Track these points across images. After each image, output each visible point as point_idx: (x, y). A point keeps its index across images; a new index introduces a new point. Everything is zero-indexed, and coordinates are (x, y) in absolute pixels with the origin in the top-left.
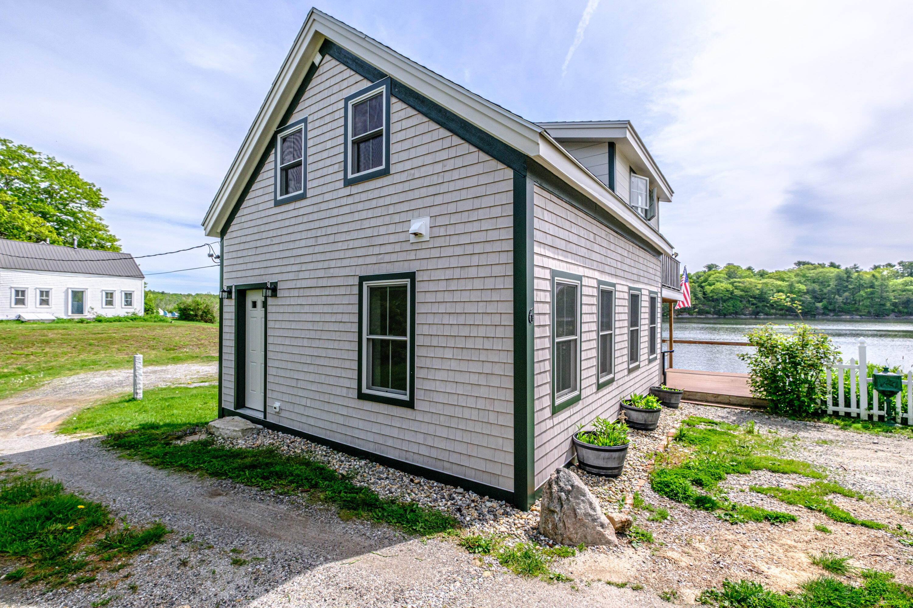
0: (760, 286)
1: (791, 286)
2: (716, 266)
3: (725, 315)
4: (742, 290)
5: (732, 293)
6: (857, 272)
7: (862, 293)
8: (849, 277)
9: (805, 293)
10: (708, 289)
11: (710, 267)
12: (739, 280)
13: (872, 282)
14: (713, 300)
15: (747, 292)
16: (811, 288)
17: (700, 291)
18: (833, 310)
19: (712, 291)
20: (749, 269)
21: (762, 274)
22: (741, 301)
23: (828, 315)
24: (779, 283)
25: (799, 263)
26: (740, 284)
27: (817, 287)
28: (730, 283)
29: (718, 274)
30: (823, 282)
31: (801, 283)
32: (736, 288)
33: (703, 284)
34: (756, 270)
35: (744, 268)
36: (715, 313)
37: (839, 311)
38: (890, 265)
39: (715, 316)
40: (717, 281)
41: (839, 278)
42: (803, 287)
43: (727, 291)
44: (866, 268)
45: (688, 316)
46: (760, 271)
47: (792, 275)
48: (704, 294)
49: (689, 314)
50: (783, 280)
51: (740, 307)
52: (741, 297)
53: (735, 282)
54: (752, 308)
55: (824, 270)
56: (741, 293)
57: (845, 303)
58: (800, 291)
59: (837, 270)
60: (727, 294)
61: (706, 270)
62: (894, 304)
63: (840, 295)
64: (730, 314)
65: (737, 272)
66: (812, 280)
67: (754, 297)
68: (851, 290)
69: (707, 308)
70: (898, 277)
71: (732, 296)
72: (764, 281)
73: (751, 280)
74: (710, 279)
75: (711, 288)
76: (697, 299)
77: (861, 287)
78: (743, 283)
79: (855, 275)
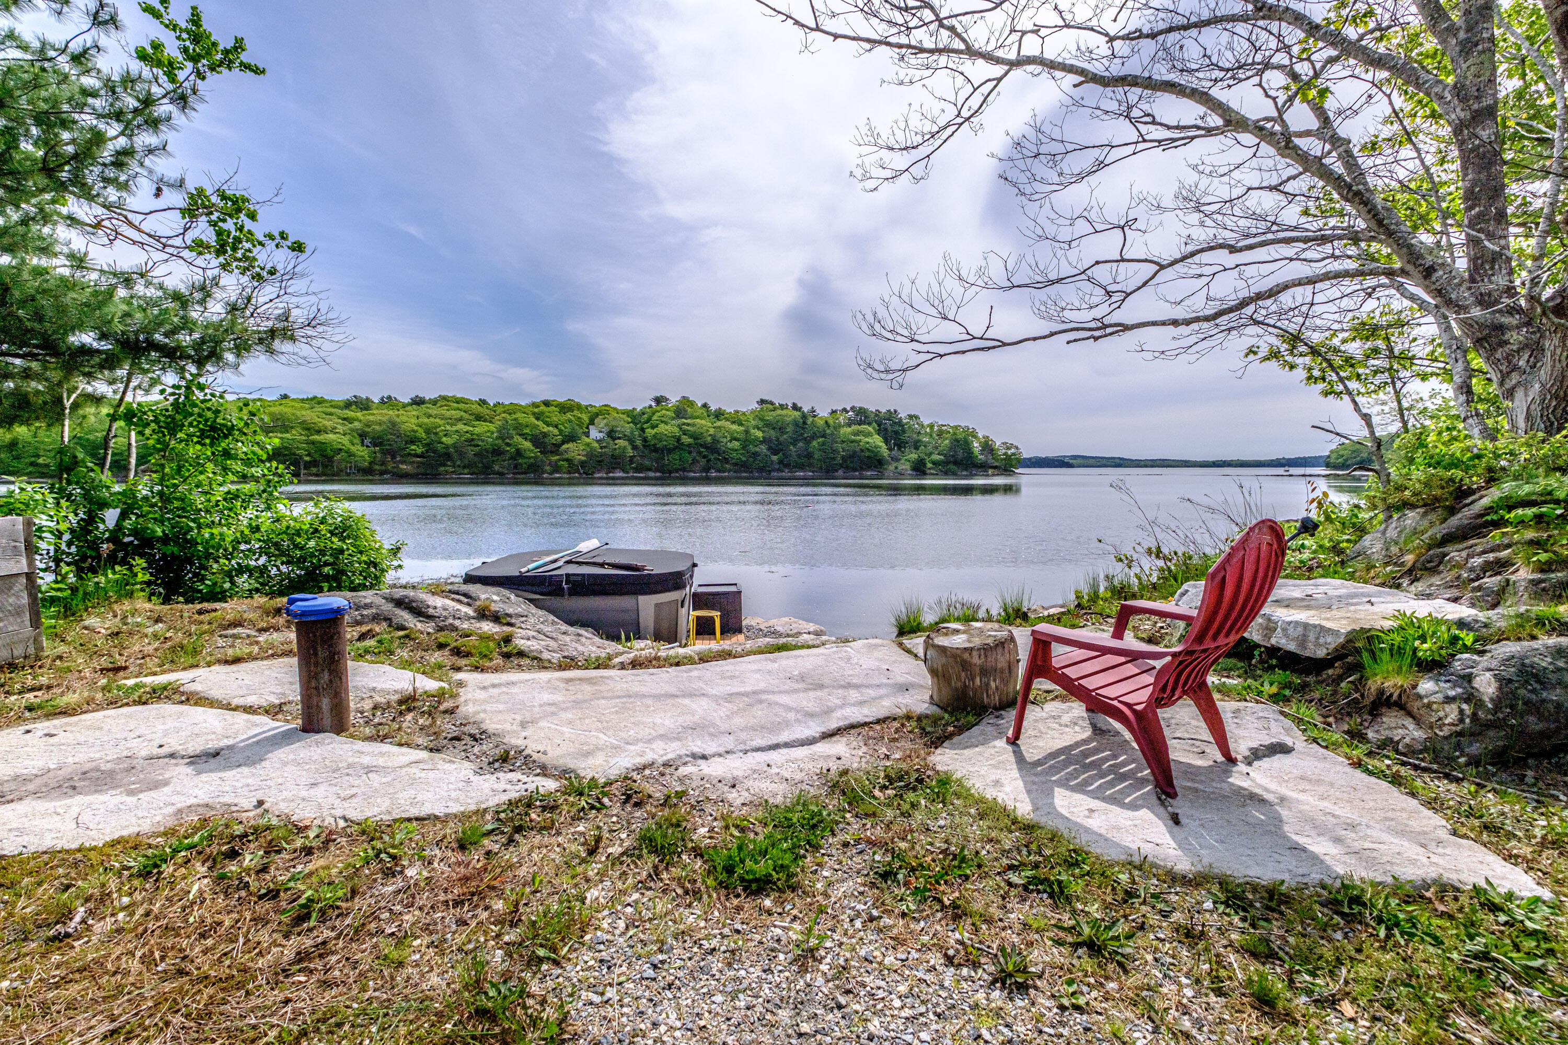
0: (712, 431)
1: (747, 432)
2: (667, 399)
3: (670, 472)
4: (691, 436)
5: (679, 440)
6: (815, 416)
8: (804, 423)
9: (761, 442)
10: (650, 433)
11: (659, 400)
12: (688, 421)
13: (824, 431)
14: (654, 451)
15: (697, 439)
16: (767, 435)
17: (640, 437)
18: (787, 466)
19: (654, 436)
20: (705, 406)
21: (719, 415)
22: (690, 453)
24: (736, 427)
25: (762, 402)
26: (688, 428)
27: (773, 434)
28: (677, 426)
29: (665, 412)
30: (782, 430)
31: (759, 429)
32: (685, 433)
33: (645, 426)
34: (713, 408)
35: (699, 404)
36: (656, 470)
37: (794, 467)
38: (845, 410)
39: (658, 474)
40: (662, 422)
42: (759, 434)
43: (673, 436)
44: (823, 413)
45: (621, 474)
46: (715, 411)
47: (751, 417)
48: (645, 440)
49: (624, 471)
50: (740, 424)
51: (687, 461)
52: (689, 445)
53: (684, 424)
54: (703, 462)
55: (784, 412)
56: (690, 440)
57: (799, 456)
58: (757, 439)
59: (797, 414)
60: (673, 442)
61: (653, 404)
62: (843, 457)
63: (795, 445)
64: (677, 471)
65: (689, 410)
66: (768, 424)
67: (704, 446)
68: (805, 439)
69: (647, 463)
70: (850, 425)
71: (679, 445)
72: (718, 424)
73: (703, 422)
74: (655, 418)
75: (653, 432)
76: (635, 448)
77: (814, 436)
78: (694, 425)
79: (809, 420)
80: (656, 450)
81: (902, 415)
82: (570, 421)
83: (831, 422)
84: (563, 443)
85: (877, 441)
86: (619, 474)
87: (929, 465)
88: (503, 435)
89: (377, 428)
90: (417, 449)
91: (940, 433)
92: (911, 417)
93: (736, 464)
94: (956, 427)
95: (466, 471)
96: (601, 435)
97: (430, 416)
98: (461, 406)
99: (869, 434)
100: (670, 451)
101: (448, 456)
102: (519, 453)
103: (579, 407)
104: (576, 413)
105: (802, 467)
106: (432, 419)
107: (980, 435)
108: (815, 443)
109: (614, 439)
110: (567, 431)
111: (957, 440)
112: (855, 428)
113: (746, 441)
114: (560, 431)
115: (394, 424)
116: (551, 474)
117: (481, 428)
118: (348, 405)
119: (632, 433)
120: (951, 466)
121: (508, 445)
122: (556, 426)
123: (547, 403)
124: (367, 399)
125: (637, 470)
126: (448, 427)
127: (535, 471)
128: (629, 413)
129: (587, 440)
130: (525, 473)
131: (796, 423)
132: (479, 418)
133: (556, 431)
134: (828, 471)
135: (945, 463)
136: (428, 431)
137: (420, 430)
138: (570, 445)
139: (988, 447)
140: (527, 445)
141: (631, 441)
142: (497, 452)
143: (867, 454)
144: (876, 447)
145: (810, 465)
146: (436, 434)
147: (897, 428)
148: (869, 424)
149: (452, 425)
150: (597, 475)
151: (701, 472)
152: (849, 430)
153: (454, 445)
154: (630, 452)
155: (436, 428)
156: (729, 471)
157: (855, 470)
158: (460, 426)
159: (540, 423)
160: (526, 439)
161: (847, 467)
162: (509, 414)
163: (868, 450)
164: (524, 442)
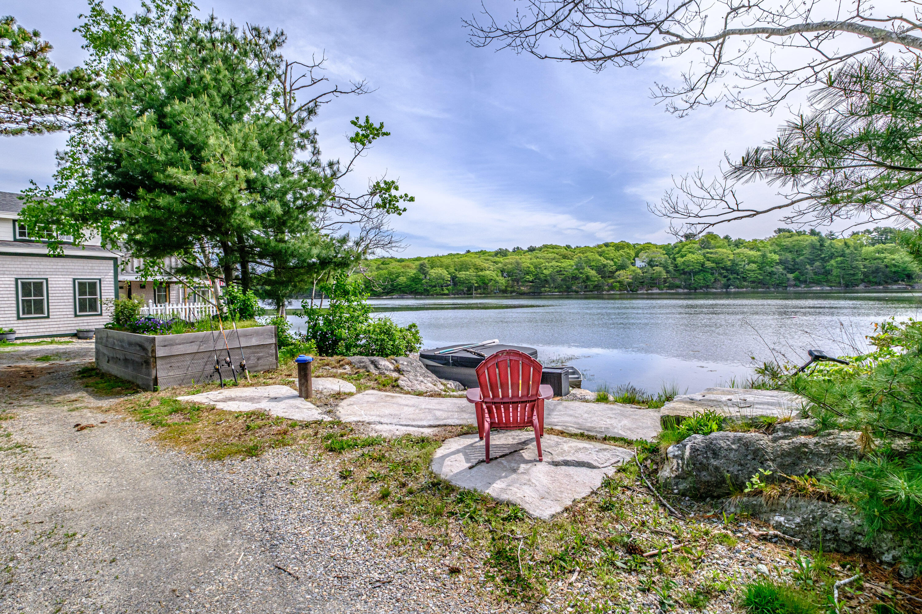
0: (731, 257)
1: (764, 256)
2: (695, 235)
3: (696, 289)
4: (713, 262)
5: (703, 265)
6: (834, 239)
8: (821, 245)
9: (777, 264)
10: (680, 261)
11: (688, 237)
12: (711, 250)
13: (843, 251)
15: (719, 263)
16: (783, 258)
17: (672, 263)
18: (805, 282)
19: (683, 263)
20: (727, 238)
21: (738, 244)
22: (712, 274)
23: (799, 287)
24: (752, 253)
25: (780, 230)
26: (712, 255)
27: (789, 256)
28: (702, 254)
29: (693, 245)
30: (799, 252)
31: (775, 253)
32: (708, 259)
33: (677, 256)
34: (734, 239)
35: (722, 236)
36: (685, 287)
37: (810, 282)
38: (868, 231)
39: (686, 291)
40: (690, 252)
42: (776, 257)
43: (698, 263)
44: (843, 235)
46: (735, 241)
47: (768, 244)
48: (676, 266)
49: (659, 289)
50: (758, 249)
51: (710, 280)
52: (712, 268)
53: (708, 253)
54: (724, 281)
55: (801, 237)
56: (713, 265)
57: (816, 274)
58: (773, 261)
59: (816, 238)
60: (698, 267)
61: (683, 239)
62: (864, 273)
63: (811, 264)
64: (701, 288)
65: (712, 242)
66: (786, 249)
67: (725, 268)
68: (823, 259)
69: (677, 282)
70: (873, 245)
71: (703, 269)
72: (738, 251)
73: (724, 250)
74: (684, 249)
75: (683, 260)
76: (668, 272)
77: (832, 256)
78: (716, 253)
79: (827, 243)
80: (684, 273)
82: (622, 256)
83: (851, 243)
84: (617, 270)
85: (904, 257)
86: (656, 291)
88: (579, 267)
89: (510, 266)
90: (530, 278)
93: (753, 282)
95: (556, 290)
96: (643, 264)
97: (537, 258)
98: (555, 250)
99: (895, 252)
100: (696, 273)
101: (546, 281)
102: (588, 278)
103: (628, 245)
104: (626, 250)
105: (818, 283)
106: (538, 260)
108: (833, 262)
109: (652, 266)
110: (620, 263)
112: (880, 246)
113: (763, 263)
114: (615, 263)
115: (518, 263)
116: (608, 291)
117: (566, 263)
118: (497, 254)
119: (666, 261)
121: (581, 273)
122: (612, 260)
123: (607, 245)
124: (506, 250)
125: (669, 288)
126: (547, 264)
127: (597, 290)
128: (664, 247)
129: (633, 268)
130: (592, 291)
131: (813, 246)
132: (565, 257)
133: (612, 263)
134: (847, 286)
136: (536, 267)
137: (532, 267)
138: (621, 272)
140: (593, 273)
141: (665, 267)
142: (575, 278)
143: (893, 269)
144: (904, 263)
145: (828, 281)
146: (540, 268)
149: (549, 263)
150: (639, 292)
151: (722, 288)
152: (872, 248)
153: (550, 275)
154: (664, 275)
155: (540, 265)
156: (747, 287)
157: (879, 284)
158: (554, 263)
159: (602, 258)
160: (592, 269)
161: (870, 282)
162: (583, 253)
163: (895, 266)
164: (591, 271)
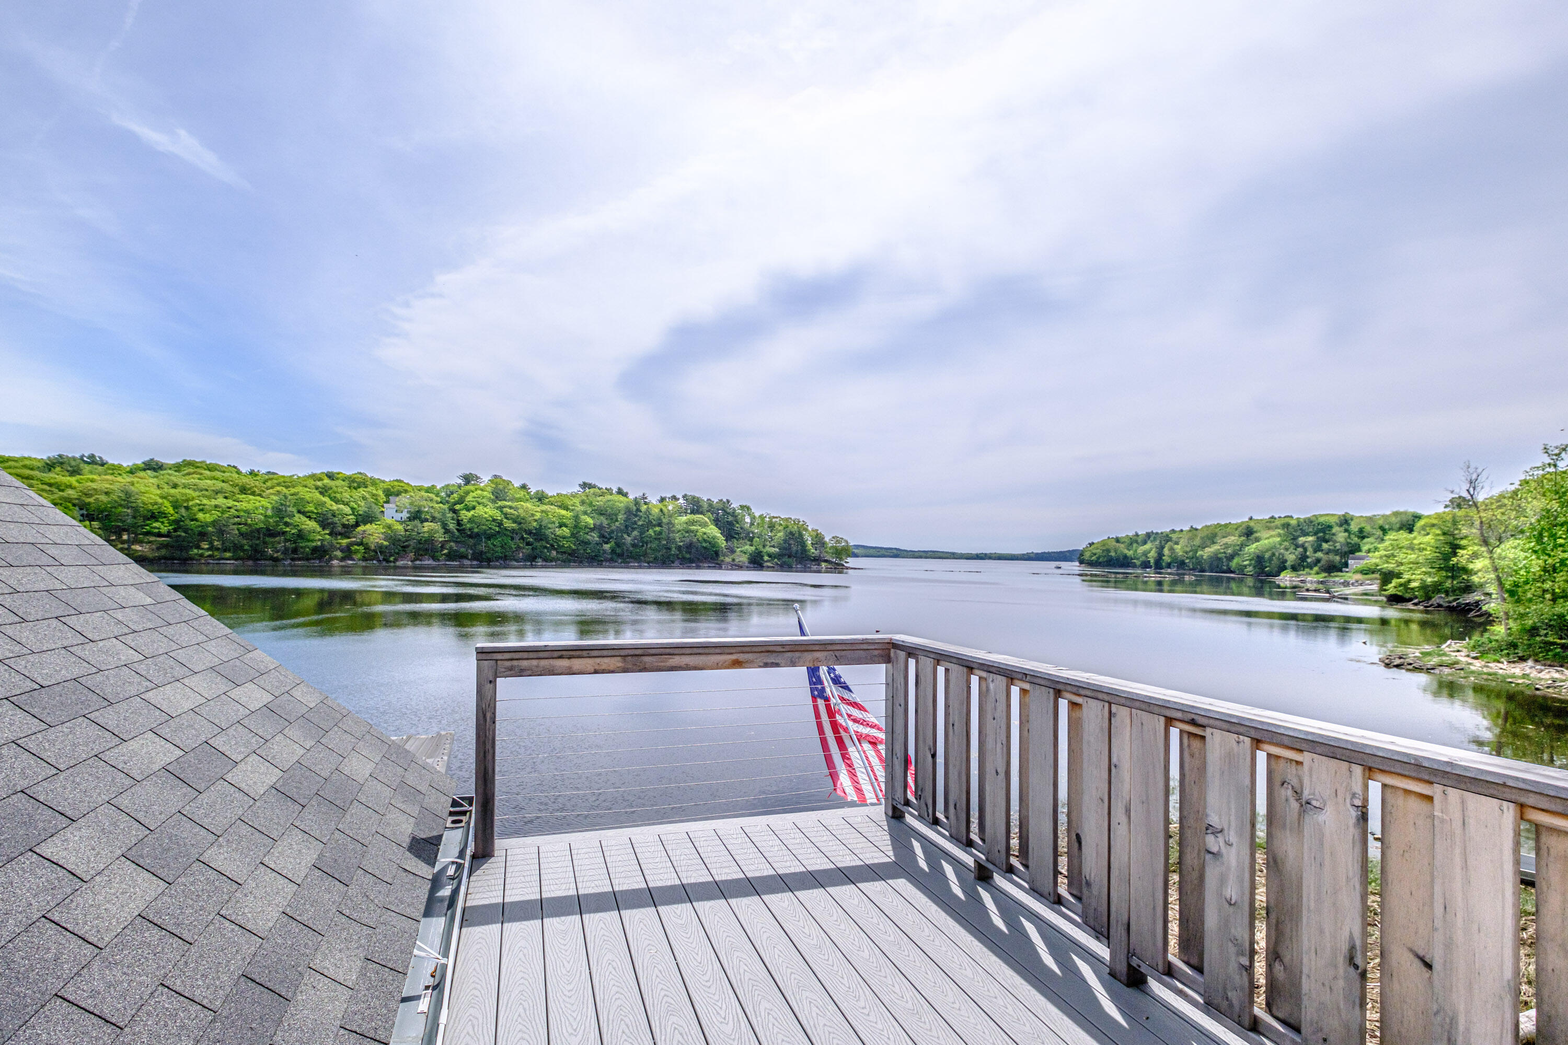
0: (538, 516)
1: (576, 518)
2: (478, 478)
3: (489, 561)
4: (515, 522)
5: (500, 524)
7: (651, 532)
8: (638, 510)
9: (592, 530)
10: (465, 515)
11: (468, 479)
12: (510, 504)
13: (660, 519)
14: (470, 536)
15: (520, 523)
16: (598, 522)
17: (453, 519)
18: (620, 555)
19: (471, 520)
20: (524, 487)
21: (541, 498)
22: (513, 539)
23: (616, 562)
24: (563, 512)
25: (585, 485)
26: (512, 511)
27: (604, 521)
28: (497, 508)
29: (479, 492)
30: (612, 517)
31: (587, 514)
32: (506, 516)
33: (457, 507)
34: (533, 490)
35: (517, 484)
36: (474, 558)
37: (628, 557)
38: (674, 498)
39: (475, 563)
40: (479, 504)
41: (628, 511)
42: (590, 521)
43: (494, 520)
44: (654, 500)
45: (431, 562)
46: (537, 493)
47: (577, 501)
48: (459, 523)
49: (434, 558)
50: (567, 509)
51: (511, 548)
52: (513, 531)
53: (505, 507)
54: (528, 550)
55: (612, 497)
56: (513, 525)
57: (633, 546)
58: (587, 526)
59: (625, 500)
60: (493, 528)
61: (462, 482)
62: (679, 548)
63: (628, 533)
64: (498, 559)
65: (507, 491)
66: (601, 512)
67: (530, 533)
68: (639, 527)
69: (462, 549)
70: (683, 514)
71: (500, 530)
72: (543, 507)
73: (526, 505)
74: (468, 498)
75: (470, 514)
76: (447, 531)
77: (649, 525)
78: (516, 509)
79: (644, 508)
80: (472, 535)
81: (735, 505)
82: (364, 498)
83: (663, 510)
84: (357, 524)
85: (713, 531)
86: (428, 562)
87: (766, 558)
88: (280, 512)
89: (103, 498)
90: (163, 527)
91: (772, 527)
92: (742, 507)
93: (564, 553)
94: (787, 520)
95: (228, 555)
96: (402, 516)
97: (175, 486)
98: (217, 474)
99: (704, 525)
100: (489, 537)
101: (203, 535)
102: (301, 535)
103: (374, 482)
104: (370, 489)
105: (635, 557)
106: (179, 490)
107: (810, 529)
109: (421, 521)
110: (362, 508)
111: (791, 533)
112: (689, 517)
113: (576, 528)
114: (353, 509)
115: (128, 494)
116: (342, 559)
117: (248, 503)
118: (50, 466)
119: (442, 515)
120: (786, 559)
121: (287, 524)
122: (347, 504)
123: (331, 476)
125: (448, 557)
126: (205, 501)
127: (320, 558)
128: (435, 492)
129: (385, 521)
130: (308, 559)
131: (625, 510)
132: (244, 490)
133: (347, 510)
135: (779, 556)
136: (176, 505)
137: (167, 503)
138: (368, 526)
139: (819, 541)
140: (311, 525)
141: (443, 524)
142: (271, 533)
143: (704, 545)
144: (714, 537)
145: (646, 555)
146: (187, 508)
147: (730, 519)
148: (702, 513)
149: (209, 498)
150: (399, 563)
151: (527, 561)
152: (682, 519)
153: (214, 523)
154: (441, 537)
155: (187, 500)
157: (691, 561)
158: (220, 501)
159: (326, 499)
160: (309, 517)
161: (684, 558)
162: (287, 487)
163: (705, 541)
164: (308, 522)
